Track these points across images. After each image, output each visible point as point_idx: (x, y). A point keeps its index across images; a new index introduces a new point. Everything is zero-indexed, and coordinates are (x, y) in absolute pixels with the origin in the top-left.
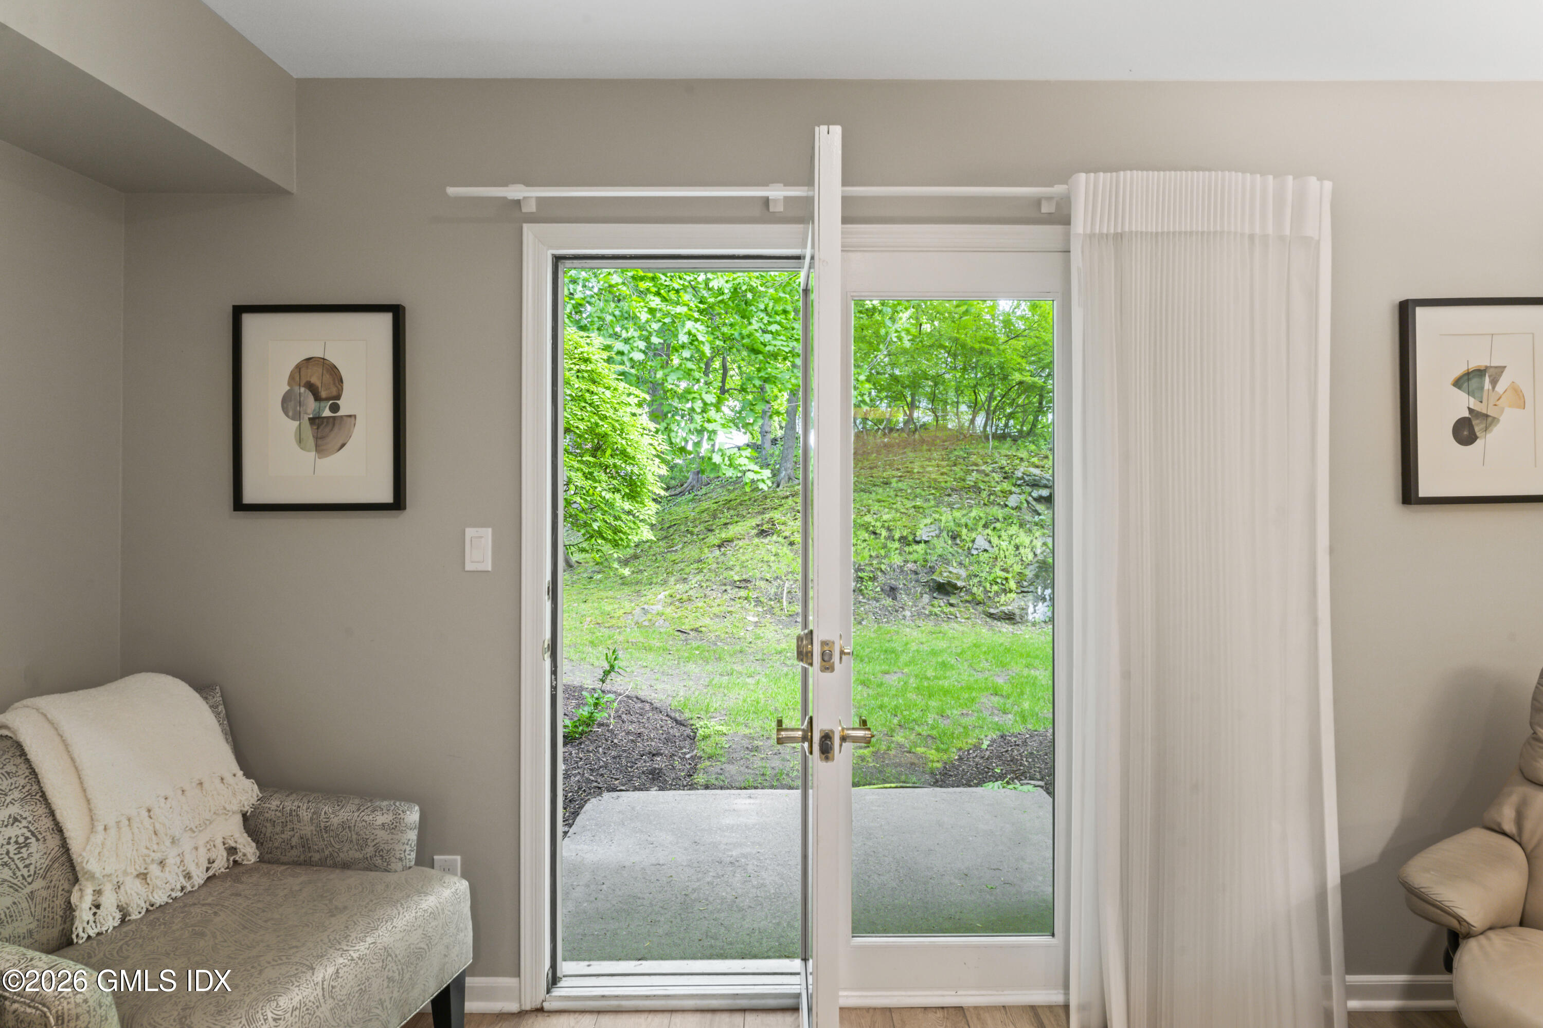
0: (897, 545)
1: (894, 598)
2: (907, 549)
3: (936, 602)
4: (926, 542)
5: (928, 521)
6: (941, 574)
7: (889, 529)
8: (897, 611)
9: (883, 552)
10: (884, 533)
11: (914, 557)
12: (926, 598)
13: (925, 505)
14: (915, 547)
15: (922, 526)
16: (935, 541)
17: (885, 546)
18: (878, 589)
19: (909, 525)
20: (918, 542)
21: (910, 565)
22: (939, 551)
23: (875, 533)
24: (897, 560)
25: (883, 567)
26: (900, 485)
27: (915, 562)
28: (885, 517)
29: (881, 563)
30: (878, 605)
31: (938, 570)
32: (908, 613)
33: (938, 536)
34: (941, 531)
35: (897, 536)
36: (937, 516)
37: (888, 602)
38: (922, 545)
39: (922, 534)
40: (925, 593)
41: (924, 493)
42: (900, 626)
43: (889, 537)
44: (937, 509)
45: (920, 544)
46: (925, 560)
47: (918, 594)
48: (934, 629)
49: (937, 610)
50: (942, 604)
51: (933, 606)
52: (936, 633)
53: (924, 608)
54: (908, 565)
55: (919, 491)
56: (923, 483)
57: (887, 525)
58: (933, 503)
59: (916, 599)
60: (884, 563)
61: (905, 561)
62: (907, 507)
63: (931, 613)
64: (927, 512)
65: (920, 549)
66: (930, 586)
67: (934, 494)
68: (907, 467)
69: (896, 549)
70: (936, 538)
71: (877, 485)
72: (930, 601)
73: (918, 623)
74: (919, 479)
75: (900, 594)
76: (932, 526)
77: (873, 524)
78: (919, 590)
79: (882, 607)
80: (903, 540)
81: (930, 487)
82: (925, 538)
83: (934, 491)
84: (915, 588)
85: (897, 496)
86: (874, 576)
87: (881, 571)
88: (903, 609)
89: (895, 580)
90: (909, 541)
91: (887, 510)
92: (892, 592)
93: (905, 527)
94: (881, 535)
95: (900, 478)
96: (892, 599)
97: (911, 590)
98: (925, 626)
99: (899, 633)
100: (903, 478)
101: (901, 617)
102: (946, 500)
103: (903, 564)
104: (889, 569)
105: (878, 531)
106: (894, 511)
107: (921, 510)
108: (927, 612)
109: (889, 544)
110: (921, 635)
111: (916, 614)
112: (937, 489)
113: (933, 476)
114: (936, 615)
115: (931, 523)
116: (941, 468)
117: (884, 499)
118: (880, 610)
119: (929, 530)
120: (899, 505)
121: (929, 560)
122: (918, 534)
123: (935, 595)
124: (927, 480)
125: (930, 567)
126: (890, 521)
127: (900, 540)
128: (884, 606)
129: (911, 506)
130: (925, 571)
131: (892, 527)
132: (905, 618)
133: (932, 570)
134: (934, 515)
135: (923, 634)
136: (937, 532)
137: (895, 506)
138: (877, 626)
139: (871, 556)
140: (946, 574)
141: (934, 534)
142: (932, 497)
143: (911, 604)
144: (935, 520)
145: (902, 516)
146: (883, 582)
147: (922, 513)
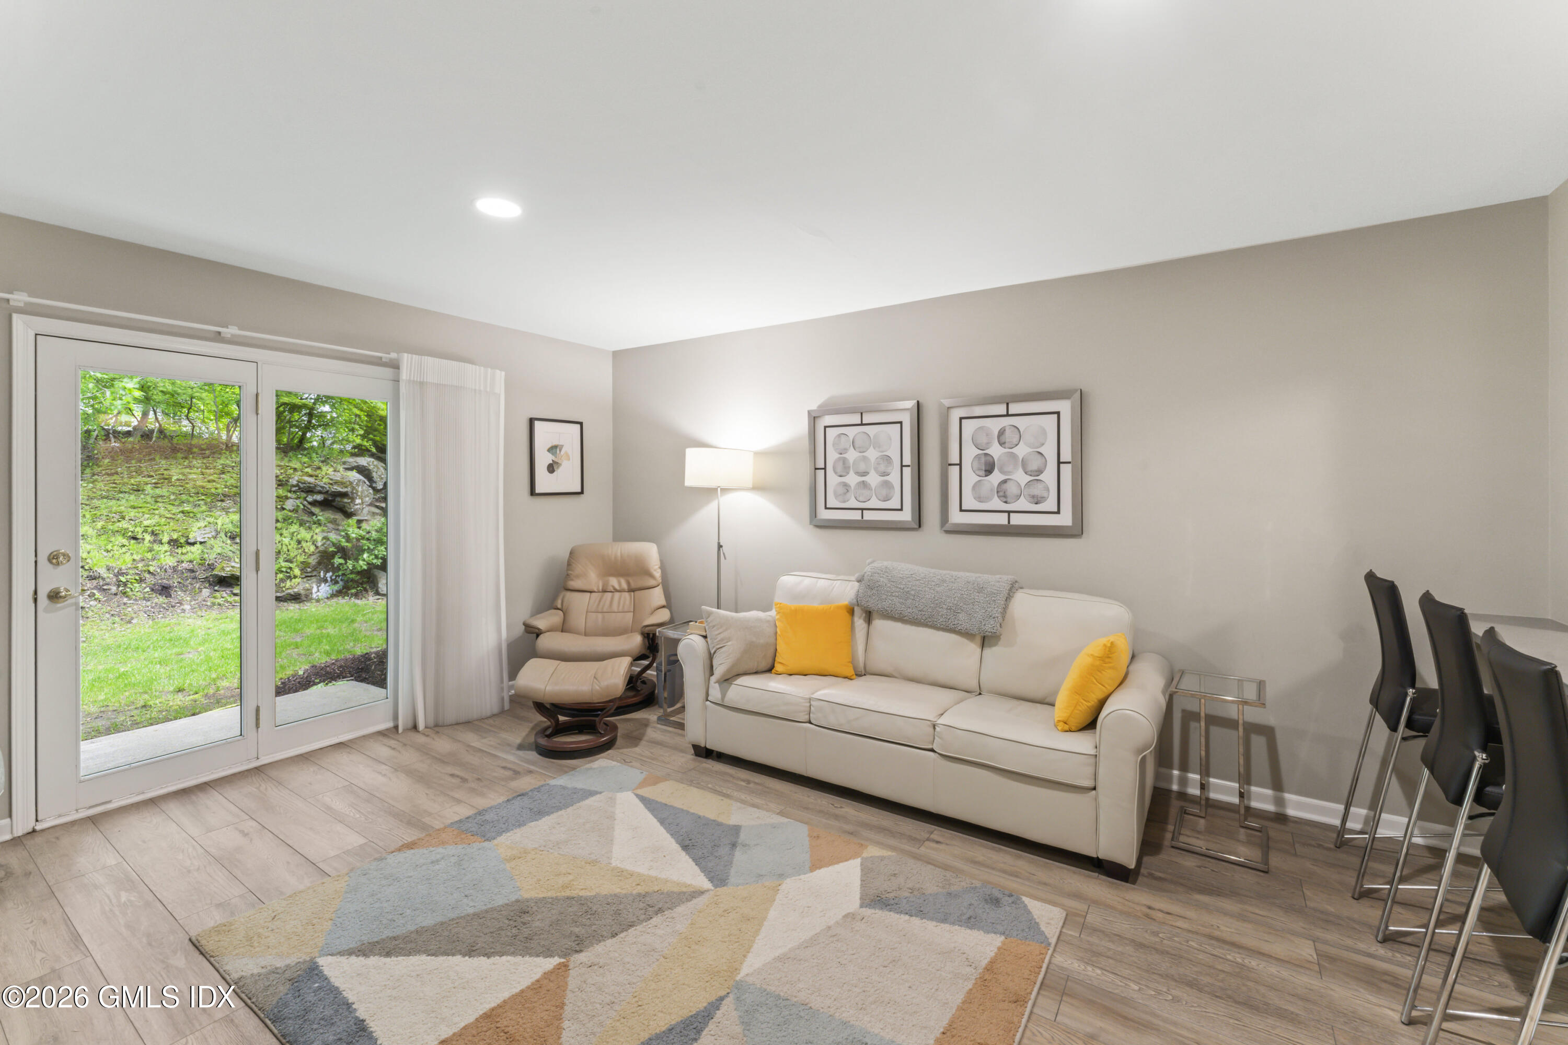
0: (166, 547)
1: (169, 596)
2: (179, 550)
3: (218, 594)
4: (201, 543)
5: (202, 524)
6: (223, 569)
7: (153, 534)
8: (173, 606)
9: (149, 556)
10: (148, 537)
11: (189, 557)
12: (206, 592)
13: (195, 510)
14: (189, 548)
15: (195, 529)
16: (212, 541)
17: (151, 550)
18: (148, 589)
19: (179, 528)
20: (191, 544)
21: (185, 565)
22: (218, 550)
23: (135, 538)
24: (169, 561)
25: (152, 569)
26: (158, 491)
27: (191, 561)
28: (146, 523)
29: (148, 566)
30: (149, 604)
31: (218, 567)
32: (187, 607)
33: (215, 538)
34: (218, 533)
35: (166, 539)
36: (211, 520)
37: (162, 600)
38: (198, 546)
39: (196, 536)
40: (205, 588)
41: (191, 499)
42: (180, 619)
43: (155, 541)
44: (210, 513)
45: (195, 545)
46: (203, 559)
47: (197, 590)
48: (219, 616)
49: (220, 601)
50: (225, 595)
51: (215, 598)
52: (221, 619)
53: (204, 601)
54: (183, 565)
55: (184, 497)
56: (188, 490)
57: (150, 530)
58: (204, 508)
59: (194, 594)
60: (152, 565)
61: (178, 562)
62: (173, 512)
63: (214, 604)
64: (198, 516)
65: (196, 549)
66: (209, 581)
67: (203, 500)
68: (163, 474)
69: (166, 552)
70: (212, 539)
71: (125, 492)
72: (211, 593)
73: (199, 613)
74: (182, 486)
75: (175, 591)
76: (206, 529)
77: (132, 530)
78: (198, 586)
79: (154, 605)
80: (174, 543)
81: (198, 493)
82: (199, 539)
83: (203, 497)
84: (192, 584)
85: (157, 502)
86: (140, 578)
87: (149, 572)
88: (181, 604)
89: (168, 580)
90: (181, 543)
91: (147, 516)
92: (165, 590)
93: (174, 530)
94: (143, 539)
95: (156, 485)
96: (166, 597)
97: (187, 586)
98: (208, 615)
99: (179, 624)
100: (159, 485)
101: (179, 611)
102: (219, 505)
103: (176, 564)
104: (159, 570)
105: (140, 536)
106: (157, 517)
107: (191, 515)
108: (209, 604)
109: (156, 547)
110: (205, 623)
111: (197, 606)
112: (206, 495)
113: (199, 483)
114: (219, 605)
115: (206, 526)
116: (206, 476)
117: (140, 505)
118: (152, 607)
119: (203, 532)
120: (162, 511)
121: (207, 559)
122: (191, 536)
123: (216, 588)
124: (192, 486)
125: (208, 565)
126: (154, 526)
127: (169, 543)
128: (156, 603)
129: (178, 511)
130: (203, 569)
131: (157, 532)
132: (184, 611)
133: (211, 567)
134: (207, 519)
135: (207, 621)
136: (214, 534)
137: (157, 512)
138: (151, 622)
139: (134, 560)
140: (228, 569)
141: (210, 536)
142: (202, 502)
143: (188, 598)
144: (209, 523)
145: (168, 520)
146: (152, 582)
147: (192, 518)
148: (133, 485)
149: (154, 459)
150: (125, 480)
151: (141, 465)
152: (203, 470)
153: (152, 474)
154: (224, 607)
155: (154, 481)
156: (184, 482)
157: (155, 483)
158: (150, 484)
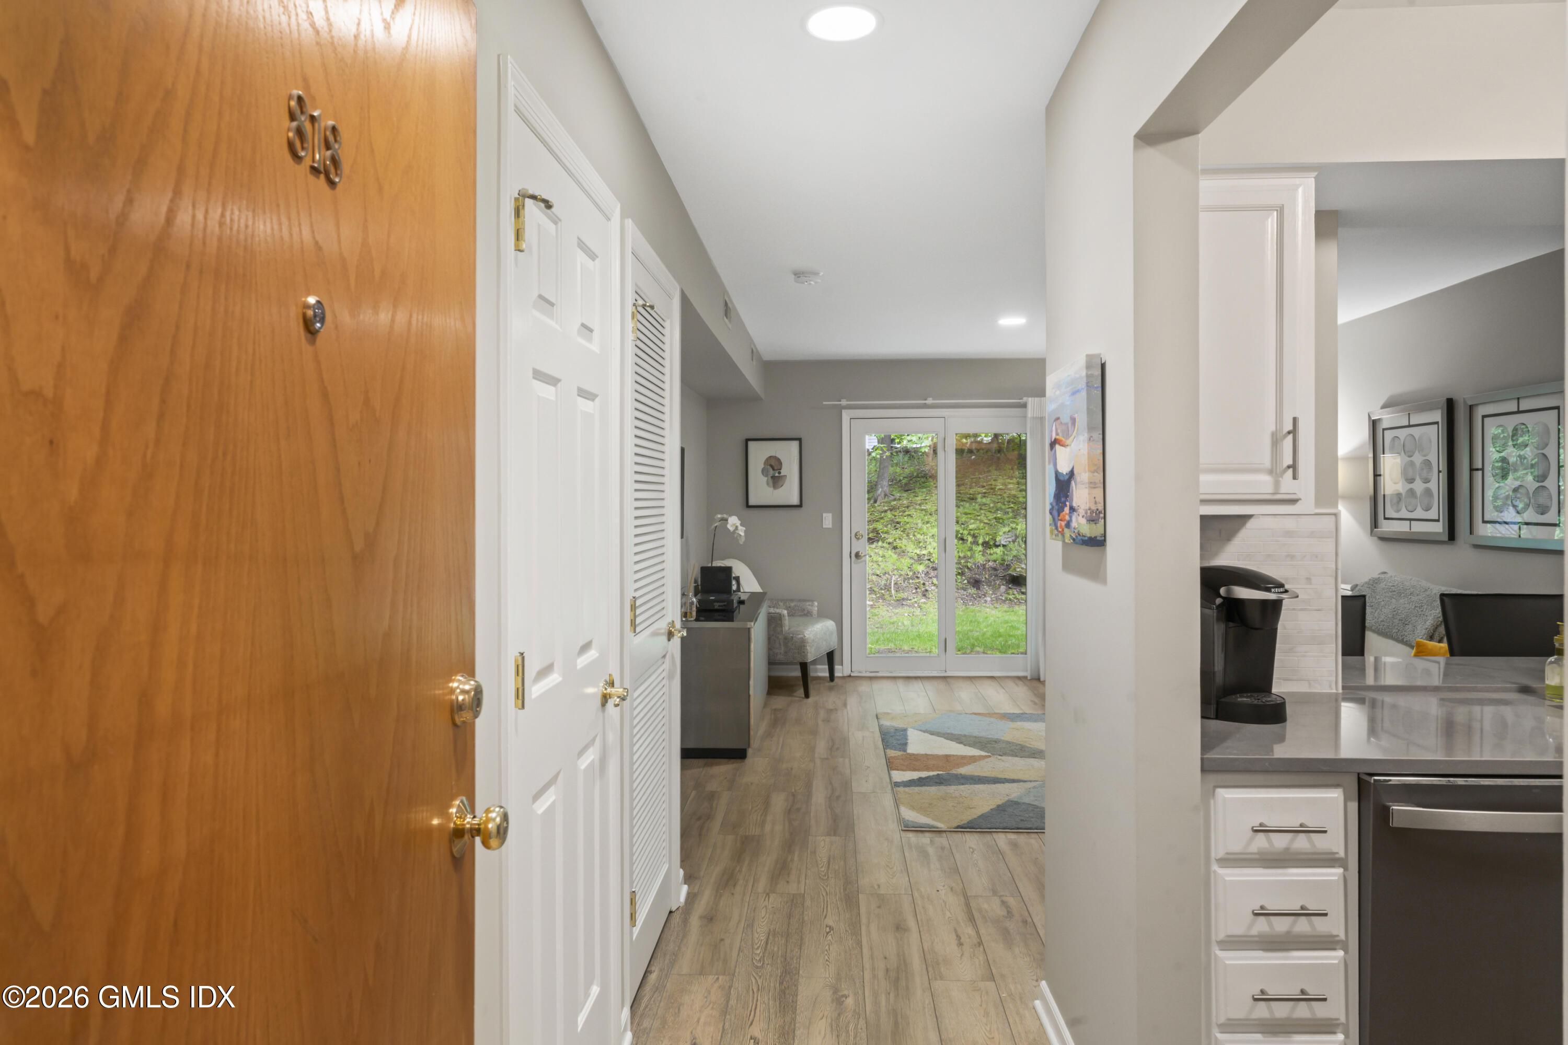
0: (980, 548)
1: (978, 588)
2: (988, 551)
3: (1011, 591)
4: (1004, 546)
5: (1007, 529)
6: (1015, 569)
7: (974, 536)
8: (980, 597)
9: (969, 554)
10: (970, 539)
11: (994, 557)
12: (1003, 588)
13: (1005, 517)
14: (995, 550)
15: (1001, 533)
16: (1011, 545)
17: (971, 549)
18: (966, 582)
19: (991, 532)
20: (997, 546)
21: (991, 564)
22: (1014, 553)
23: (962, 539)
24: (980, 559)
25: (969, 565)
26: (984, 500)
27: (995, 561)
28: (971, 527)
29: (967, 562)
30: (965, 593)
31: (1013, 567)
32: (988, 599)
33: (1014, 541)
34: (1017, 537)
35: (981, 541)
36: (1014, 526)
37: (973, 591)
38: (1001, 548)
39: (1001, 539)
40: (1003, 585)
41: (1003, 507)
42: (983, 607)
43: (974, 542)
44: (1014, 520)
45: (999, 547)
46: (1003, 560)
47: (997, 586)
48: (1007, 609)
49: (1011, 597)
50: (1016, 593)
51: (1008, 594)
52: (1008, 612)
53: (1001, 595)
54: (990, 563)
55: (999, 505)
56: (1003, 498)
57: (972, 532)
58: (1011, 515)
59: (995, 589)
60: (970, 562)
61: (986, 561)
62: (989, 518)
63: (1006, 599)
64: (1005, 522)
65: (999, 551)
66: (1006, 579)
67: (1012, 507)
68: (991, 485)
69: (980, 551)
70: (1012, 543)
71: (965, 501)
72: (1006, 590)
73: (995, 605)
74: (1000, 495)
75: (983, 585)
76: (1009, 533)
77: (961, 532)
78: (998, 582)
79: (968, 594)
80: (986, 545)
81: (1010, 502)
82: (1003, 543)
83: (1012, 505)
84: (994, 581)
85: (981, 509)
86: (962, 572)
87: (968, 568)
88: (985, 596)
89: (979, 575)
90: (990, 545)
91: (972, 521)
92: (976, 583)
93: (987, 534)
94: (967, 540)
95: (984, 495)
96: (977, 589)
97: (991, 582)
98: (1001, 607)
99: (980, 611)
100: (986, 495)
101: (983, 601)
102: (1023, 512)
103: (985, 563)
104: (974, 567)
105: (965, 538)
106: (978, 522)
107: (1001, 521)
108: (1003, 598)
109: (974, 548)
110: (997, 612)
111: (995, 599)
112: (1015, 503)
113: (1013, 492)
114: (1010, 600)
115: (1009, 531)
116: (1020, 486)
117: (970, 512)
118: (967, 596)
119: (1007, 536)
120: (982, 517)
121: (1006, 559)
122: (997, 539)
123: (1010, 586)
124: (1007, 496)
125: (1007, 565)
126: (975, 529)
127: (983, 544)
128: (970, 593)
129: (992, 517)
130: (1003, 568)
131: (976, 535)
132: (986, 601)
133: (1008, 567)
134: (1011, 525)
135: (999, 612)
136: (1013, 538)
137: (979, 518)
138: (964, 607)
139: (959, 557)
140: (1018, 570)
141: (1010, 540)
142: (1010, 510)
143: (991, 592)
144: (1012, 529)
145: (985, 525)
146: (969, 576)
147: (1001, 523)
148: (970, 494)
149: (989, 471)
150: (967, 490)
151: (981, 476)
152: (1020, 480)
153: (985, 484)
154: (1013, 603)
155: (984, 491)
156: (1003, 491)
157: (985, 493)
158: (981, 493)
